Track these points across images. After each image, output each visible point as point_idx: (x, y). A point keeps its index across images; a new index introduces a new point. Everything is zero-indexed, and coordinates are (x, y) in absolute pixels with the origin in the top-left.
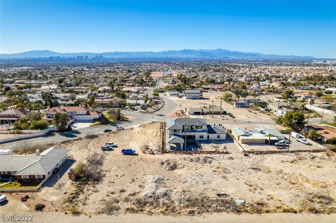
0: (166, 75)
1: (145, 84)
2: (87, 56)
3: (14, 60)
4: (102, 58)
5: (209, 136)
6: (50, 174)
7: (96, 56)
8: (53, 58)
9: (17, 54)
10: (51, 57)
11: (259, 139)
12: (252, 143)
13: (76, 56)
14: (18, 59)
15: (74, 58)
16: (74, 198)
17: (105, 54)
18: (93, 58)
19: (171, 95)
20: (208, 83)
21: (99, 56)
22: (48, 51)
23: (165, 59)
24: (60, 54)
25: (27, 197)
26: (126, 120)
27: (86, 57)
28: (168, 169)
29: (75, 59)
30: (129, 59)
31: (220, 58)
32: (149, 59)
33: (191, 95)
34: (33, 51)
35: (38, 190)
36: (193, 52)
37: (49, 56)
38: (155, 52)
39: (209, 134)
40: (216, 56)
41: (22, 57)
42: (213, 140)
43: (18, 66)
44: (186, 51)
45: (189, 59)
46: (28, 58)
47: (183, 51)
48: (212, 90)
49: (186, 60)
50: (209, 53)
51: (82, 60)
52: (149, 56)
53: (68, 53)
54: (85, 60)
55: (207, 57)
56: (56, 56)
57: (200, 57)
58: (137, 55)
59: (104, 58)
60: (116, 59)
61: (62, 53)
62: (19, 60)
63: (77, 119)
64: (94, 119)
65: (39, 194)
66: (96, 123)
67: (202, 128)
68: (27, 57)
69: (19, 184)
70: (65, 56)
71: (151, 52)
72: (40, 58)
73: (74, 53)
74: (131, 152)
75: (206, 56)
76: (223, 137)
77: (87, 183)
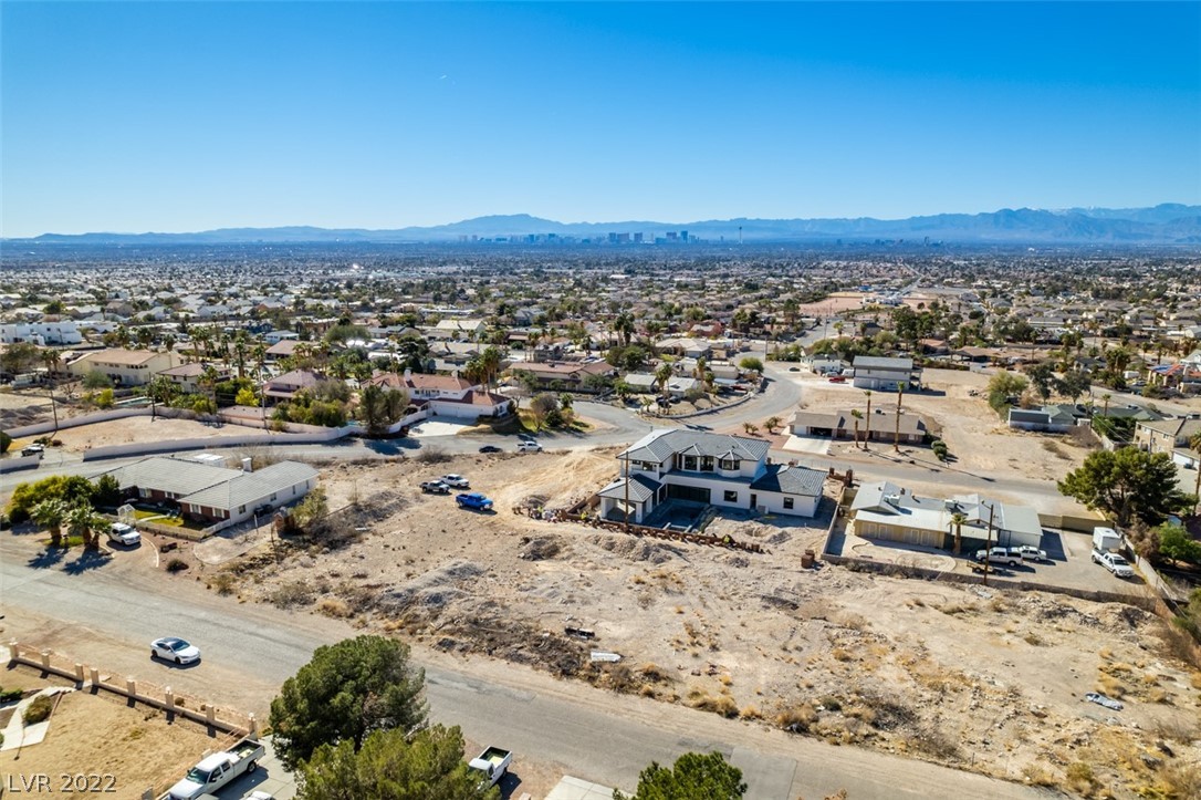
0: (878, 302)
1: (758, 330)
2: (641, 235)
3: (431, 245)
4: (689, 241)
5: (758, 500)
6: (244, 514)
7: (668, 234)
8: (538, 238)
9: (443, 228)
10: (532, 236)
11: (921, 530)
12: (894, 541)
13: (606, 233)
14: (444, 243)
15: (599, 239)
16: (251, 566)
17: (700, 226)
18: (657, 239)
19: (815, 372)
20: (1008, 341)
21: (679, 235)
22: (527, 216)
23: (918, 246)
24: (558, 224)
25: (173, 547)
26: (572, 429)
27: (639, 236)
28: (522, 555)
29: (602, 243)
30: (783, 244)
31: (1169, 242)
32: (854, 245)
33: (875, 373)
34: (487, 217)
35: (200, 540)
36: (1044, 218)
37: (527, 234)
38: (882, 219)
39: (754, 492)
40: (1150, 237)
41: (454, 236)
42: (766, 512)
43: (433, 263)
44: (1008, 217)
45: (1020, 248)
46: (470, 238)
47: (996, 216)
48: (995, 366)
49: (1005, 251)
50: (1116, 221)
51: (623, 247)
52: (856, 236)
53: (585, 224)
54: (633, 246)
55: (1108, 239)
56: (547, 232)
57: (1071, 239)
58: (814, 230)
59: (696, 242)
60: (734, 244)
61: (566, 222)
62: (443, 245)
63: (438, 413)
64: (481, 416)
65: (197, 546)
66: (482, 426)
67: (737, 468)
68: (466, 237)
69: (181, 522)
70: (573, 233)
71: (867, 220)
72: (500, 240)
73: (602, 222)
74: (478, 504)
75: (1099, 236)
76: (806, 506)
77: (306, 548)
